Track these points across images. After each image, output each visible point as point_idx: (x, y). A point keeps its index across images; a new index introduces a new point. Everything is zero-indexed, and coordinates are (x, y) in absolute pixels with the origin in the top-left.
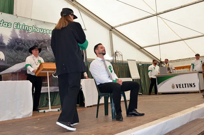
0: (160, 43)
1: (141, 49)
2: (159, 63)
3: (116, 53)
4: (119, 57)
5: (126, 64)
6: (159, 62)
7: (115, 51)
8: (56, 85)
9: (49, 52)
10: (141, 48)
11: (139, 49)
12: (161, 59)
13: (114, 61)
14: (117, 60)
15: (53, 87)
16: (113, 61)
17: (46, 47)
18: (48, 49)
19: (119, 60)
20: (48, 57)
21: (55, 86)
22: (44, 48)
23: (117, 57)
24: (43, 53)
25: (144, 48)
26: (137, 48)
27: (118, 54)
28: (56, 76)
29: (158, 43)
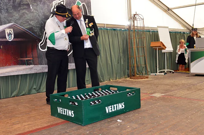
0: (198, 2)
1: (169, 11)
2: (190, 30)
3: (135, 16)
4: (139, 21)
5: (147, 31)
6: (191, 28)
7: (133, 13)
8: (44, 62)
9: (33, 12)
10: (169, 9)
11: (165, 11)
12: (193, 25)
13: (132, 28)
14: (135, 25)
15: (39, 66)
16: (130, 27)
17: (28, 5)
18: (31, 8)
19: (139, 25)
20: (31, 20)
21: (43, 65)
22: (25, 7)
23: (135, 22)
24: (23, 14)
25: (172, 10)
26: (163, 10)
27: (138, 18)
28: (45, 49)
29: (194, 3)
